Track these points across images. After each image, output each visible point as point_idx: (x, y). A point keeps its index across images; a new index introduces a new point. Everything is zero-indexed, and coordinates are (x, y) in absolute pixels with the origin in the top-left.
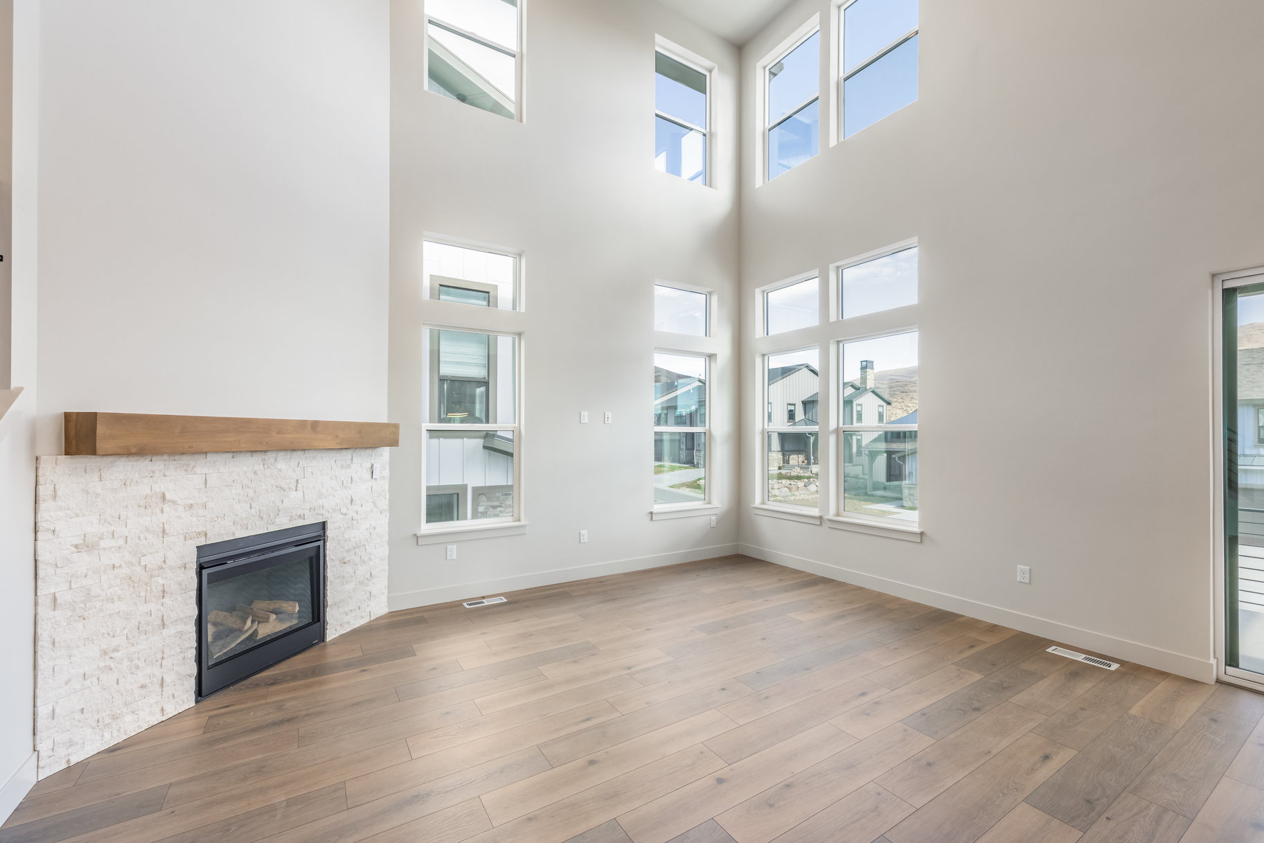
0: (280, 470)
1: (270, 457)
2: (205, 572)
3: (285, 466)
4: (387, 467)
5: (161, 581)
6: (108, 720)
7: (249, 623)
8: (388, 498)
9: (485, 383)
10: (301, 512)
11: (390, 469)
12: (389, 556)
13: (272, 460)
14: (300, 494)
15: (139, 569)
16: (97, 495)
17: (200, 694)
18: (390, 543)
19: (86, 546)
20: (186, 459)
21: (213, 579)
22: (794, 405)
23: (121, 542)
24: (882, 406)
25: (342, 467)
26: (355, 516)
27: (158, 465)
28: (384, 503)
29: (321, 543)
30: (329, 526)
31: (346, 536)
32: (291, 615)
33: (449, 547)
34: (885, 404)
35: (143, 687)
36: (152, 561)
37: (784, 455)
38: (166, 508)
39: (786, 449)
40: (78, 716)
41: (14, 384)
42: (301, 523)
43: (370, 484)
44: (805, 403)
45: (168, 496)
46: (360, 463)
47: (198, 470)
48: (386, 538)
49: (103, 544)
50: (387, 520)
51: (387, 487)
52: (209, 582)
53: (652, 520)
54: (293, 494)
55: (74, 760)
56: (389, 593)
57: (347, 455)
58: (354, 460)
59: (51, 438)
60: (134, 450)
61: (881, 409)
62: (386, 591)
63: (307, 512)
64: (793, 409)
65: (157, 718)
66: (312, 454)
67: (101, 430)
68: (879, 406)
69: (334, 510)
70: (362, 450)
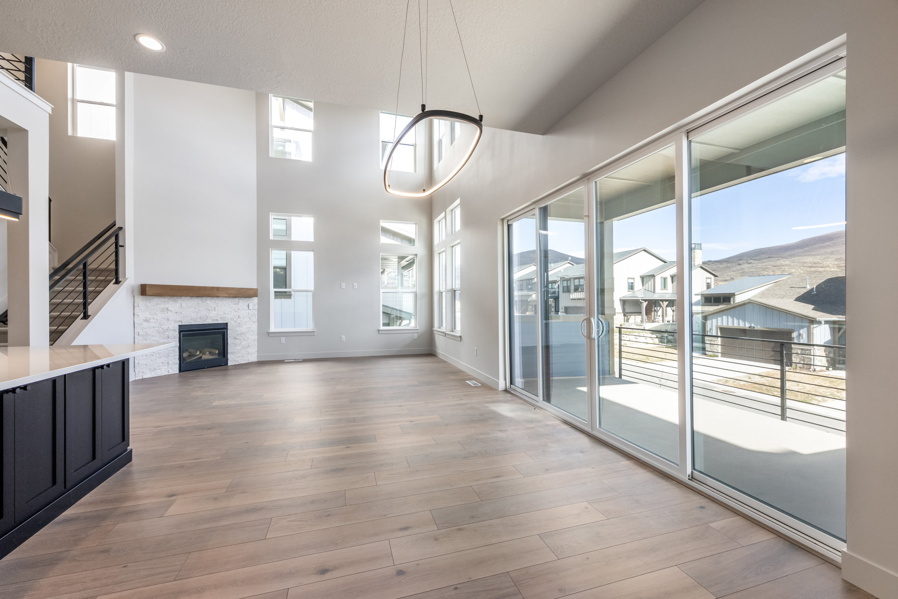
0: (208, 304)
1: (204, 299)
2: (181, 333)
3: (210, 303)
4: (256, 305)
5: (167, 333)
6: (153, 369)
7: (198, 353)
8: (257, 317)
9: (285, 269)
10: (217, 319)
11: (258, 306)
12: (258, 340)
13: (205, 300)
14: (216, 312)
15: (161, 329)
16: (149, 307)
17: (180, 370)
18: (258, 334)
19: (147, 320)
20: (175, 298)
21: (184, 335)
22: (634, 279)
23: (156, 321)
24: (710, 278)
25: (234, 304)
26: (240, 322)
27: (166, 299)
28: (255, 319)
29: (225, 330)
30: (229, 325)
31: (237, 329)
32: (215, 354)
33: (282, 338)
34: (713, 277)
35: (163, 363)
36: (165, 327)
37: (624, 315)
38: (169, 312)
39: (627, 311)
40: (145, 366)
41: (127, 277)
42: (217, 322)
43: (248, 311)
44: (642, 278)
45: (169, 309)
46: (242, 303)
47: (178, 302)
48: (256, 332)
49: (151, 320)
50: (257, 326)
51: (256, 313)
52: (183, 337)
53: (379, 333)
54: (213, 312)
55: (144, 377)
56: (258, 353)
57: (236, 300)
58: (240, 302)
59: (137, 291)
60: (156, 294)
61: (709, 281)
62: (256, 353)
63: (219, 319)
64: (633, 282)
65: (167, 373)
66: (221, 298)
67: (147, 289)
68: (707, 278)
69: (231, 319)
70: (244, 298)
